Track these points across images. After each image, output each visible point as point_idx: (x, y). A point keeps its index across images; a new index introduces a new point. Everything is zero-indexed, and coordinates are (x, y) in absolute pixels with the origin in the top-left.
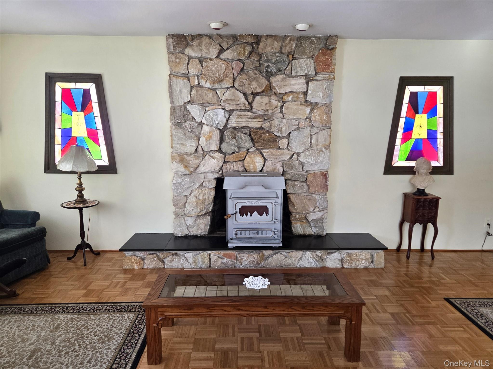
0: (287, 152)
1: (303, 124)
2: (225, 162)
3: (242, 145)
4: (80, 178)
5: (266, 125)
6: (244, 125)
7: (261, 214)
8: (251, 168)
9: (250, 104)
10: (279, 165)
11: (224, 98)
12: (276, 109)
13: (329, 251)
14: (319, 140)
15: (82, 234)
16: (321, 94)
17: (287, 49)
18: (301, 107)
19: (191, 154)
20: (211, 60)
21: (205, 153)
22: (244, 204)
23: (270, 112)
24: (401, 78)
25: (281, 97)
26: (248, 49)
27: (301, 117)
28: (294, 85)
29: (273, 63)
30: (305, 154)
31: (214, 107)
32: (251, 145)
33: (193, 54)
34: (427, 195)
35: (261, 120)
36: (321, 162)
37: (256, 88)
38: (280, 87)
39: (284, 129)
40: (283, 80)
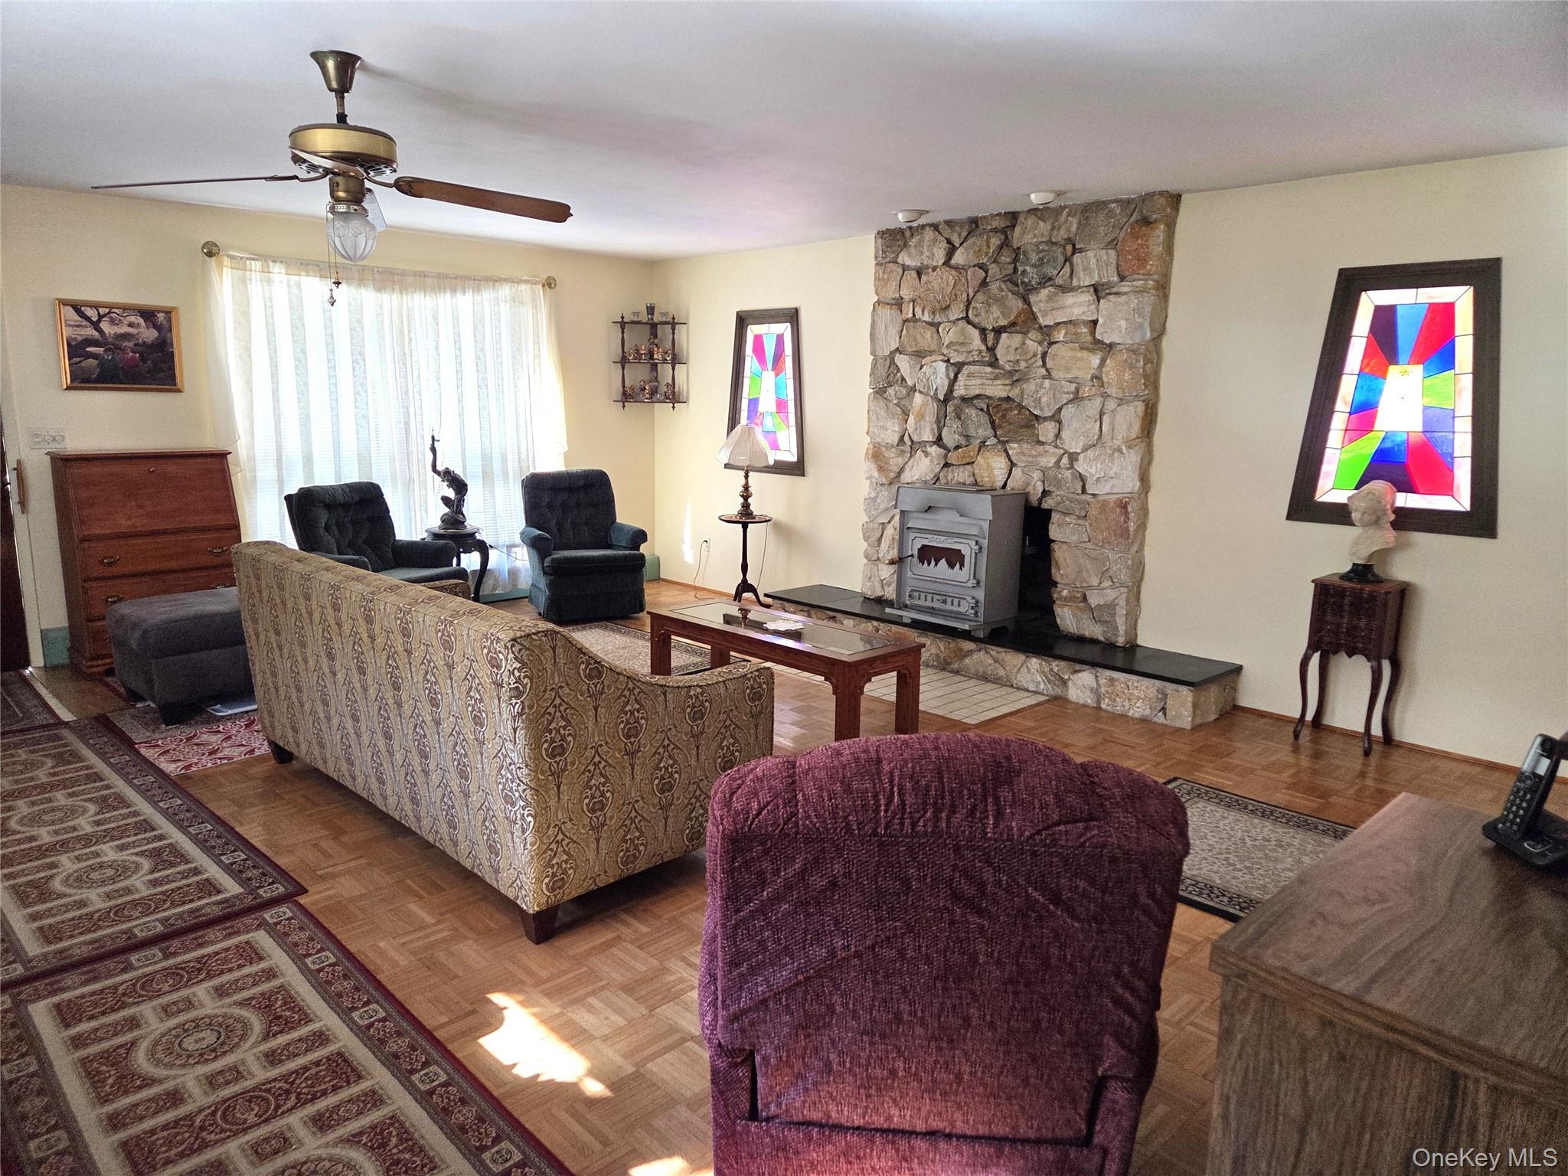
0: (1052, 450)
1: (1085, 391)
2: (947, 465)
3: (972, 432)
4: (746, 477)
5: (1014, 393)
6: (978, 392)
7: (952, 566)
8: (987, 479)
9: (992, 350)
10: (1037, 475)
11: (946, 341)
12: (1033, 360)
14: (1117, 427)
15: (745, 568)
16: (1123, 324)
17: (1061, 235)
18: (1079, 354)
19: (893, 447)
20: (934, 269)
21: (915, 446)
22: (926, 543)
23: (1023, 365)
24: (1342, 272)
25: (1046, 331)
26: (995, 241)
27: (1080, 374)
28: (1071, 306)
29: (1034, 266)
30: (1085, 458)
31: (933, 358)
32: (990, 432)
33: (909, 262)
35: (1007, 382)
36: (1116, 476)
37: (998, 318)
38: (1045, 314)
39: (1044, 400)
40: (1050, 298)
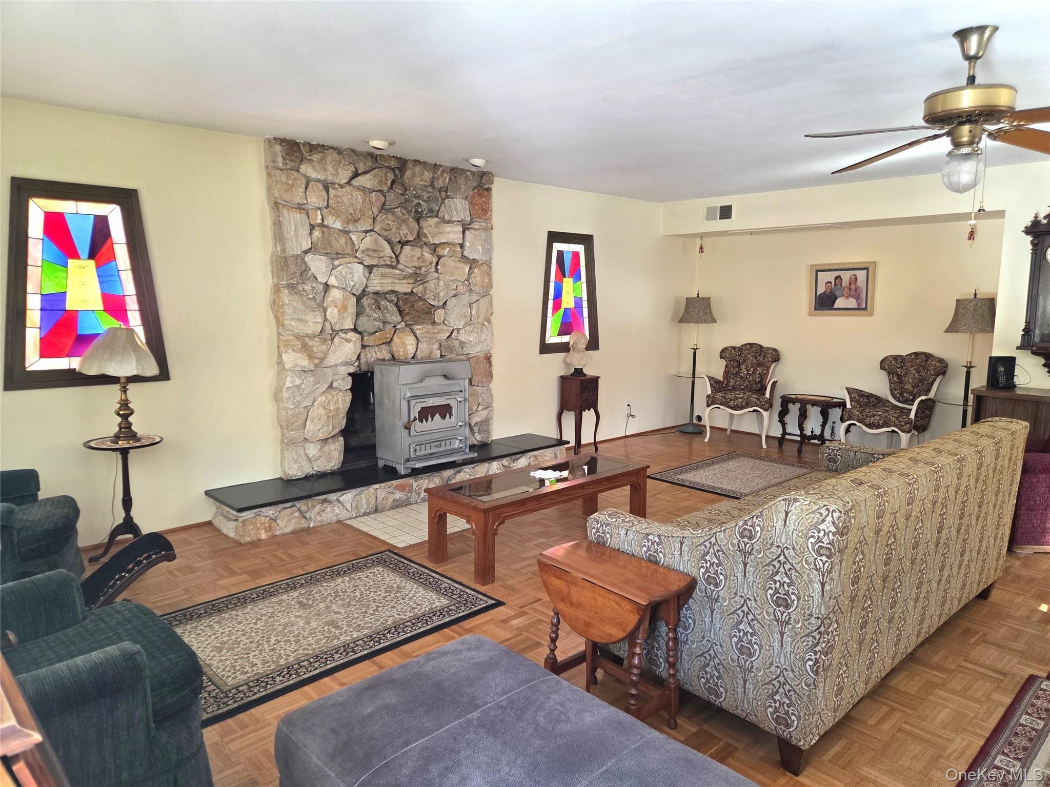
0: (446, 328)
1: (462, 289)
2: (363, 347)
3: (389, 319)
4: (124, 390)
5: (419, 289)
6: (390, 289)
7: (443, 417)
8: (401, 354)
9: (397, 257)
10: (436, 346)
11: (362, 247)
12: (430, 267)
13: (514, 457)
14: (481, 311)
15: (127, 503)
16: (480, 248)
17: (440, 184)
18: (459, 265)
19: (314, 336)
20: (341, 186)
21: (335, 333)
22: (424, 405)
23: (424, 269)
24: (549, 232)
25: (434, 248)
26: (391, 176)
27: (460, 278)
28: (449, 233)
29: (425, 201)
30: (465, 331)
31: (348, 260)
32: (399, 318)
33: (313, 175)
34: (585, 375)
35: (411, 281)
36: (485, 340)
37: (407, 234)
38: (434, 236)
39: (442, 294)
40: (437, 225)
